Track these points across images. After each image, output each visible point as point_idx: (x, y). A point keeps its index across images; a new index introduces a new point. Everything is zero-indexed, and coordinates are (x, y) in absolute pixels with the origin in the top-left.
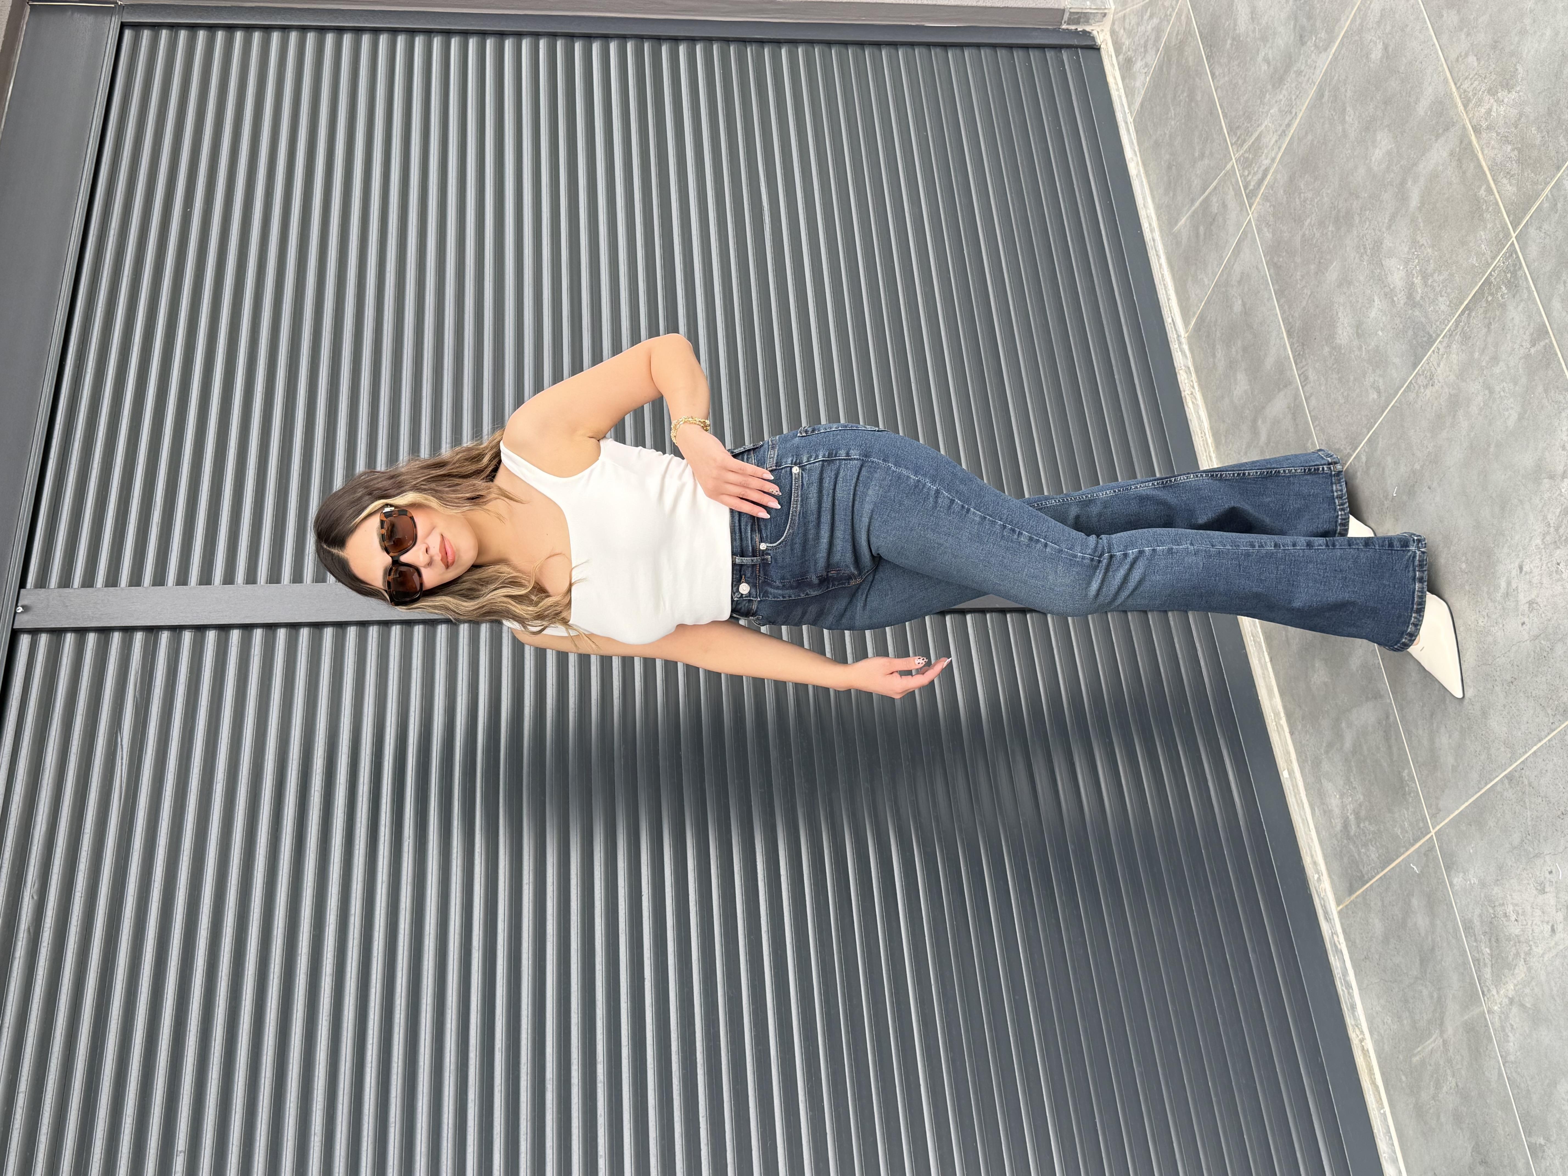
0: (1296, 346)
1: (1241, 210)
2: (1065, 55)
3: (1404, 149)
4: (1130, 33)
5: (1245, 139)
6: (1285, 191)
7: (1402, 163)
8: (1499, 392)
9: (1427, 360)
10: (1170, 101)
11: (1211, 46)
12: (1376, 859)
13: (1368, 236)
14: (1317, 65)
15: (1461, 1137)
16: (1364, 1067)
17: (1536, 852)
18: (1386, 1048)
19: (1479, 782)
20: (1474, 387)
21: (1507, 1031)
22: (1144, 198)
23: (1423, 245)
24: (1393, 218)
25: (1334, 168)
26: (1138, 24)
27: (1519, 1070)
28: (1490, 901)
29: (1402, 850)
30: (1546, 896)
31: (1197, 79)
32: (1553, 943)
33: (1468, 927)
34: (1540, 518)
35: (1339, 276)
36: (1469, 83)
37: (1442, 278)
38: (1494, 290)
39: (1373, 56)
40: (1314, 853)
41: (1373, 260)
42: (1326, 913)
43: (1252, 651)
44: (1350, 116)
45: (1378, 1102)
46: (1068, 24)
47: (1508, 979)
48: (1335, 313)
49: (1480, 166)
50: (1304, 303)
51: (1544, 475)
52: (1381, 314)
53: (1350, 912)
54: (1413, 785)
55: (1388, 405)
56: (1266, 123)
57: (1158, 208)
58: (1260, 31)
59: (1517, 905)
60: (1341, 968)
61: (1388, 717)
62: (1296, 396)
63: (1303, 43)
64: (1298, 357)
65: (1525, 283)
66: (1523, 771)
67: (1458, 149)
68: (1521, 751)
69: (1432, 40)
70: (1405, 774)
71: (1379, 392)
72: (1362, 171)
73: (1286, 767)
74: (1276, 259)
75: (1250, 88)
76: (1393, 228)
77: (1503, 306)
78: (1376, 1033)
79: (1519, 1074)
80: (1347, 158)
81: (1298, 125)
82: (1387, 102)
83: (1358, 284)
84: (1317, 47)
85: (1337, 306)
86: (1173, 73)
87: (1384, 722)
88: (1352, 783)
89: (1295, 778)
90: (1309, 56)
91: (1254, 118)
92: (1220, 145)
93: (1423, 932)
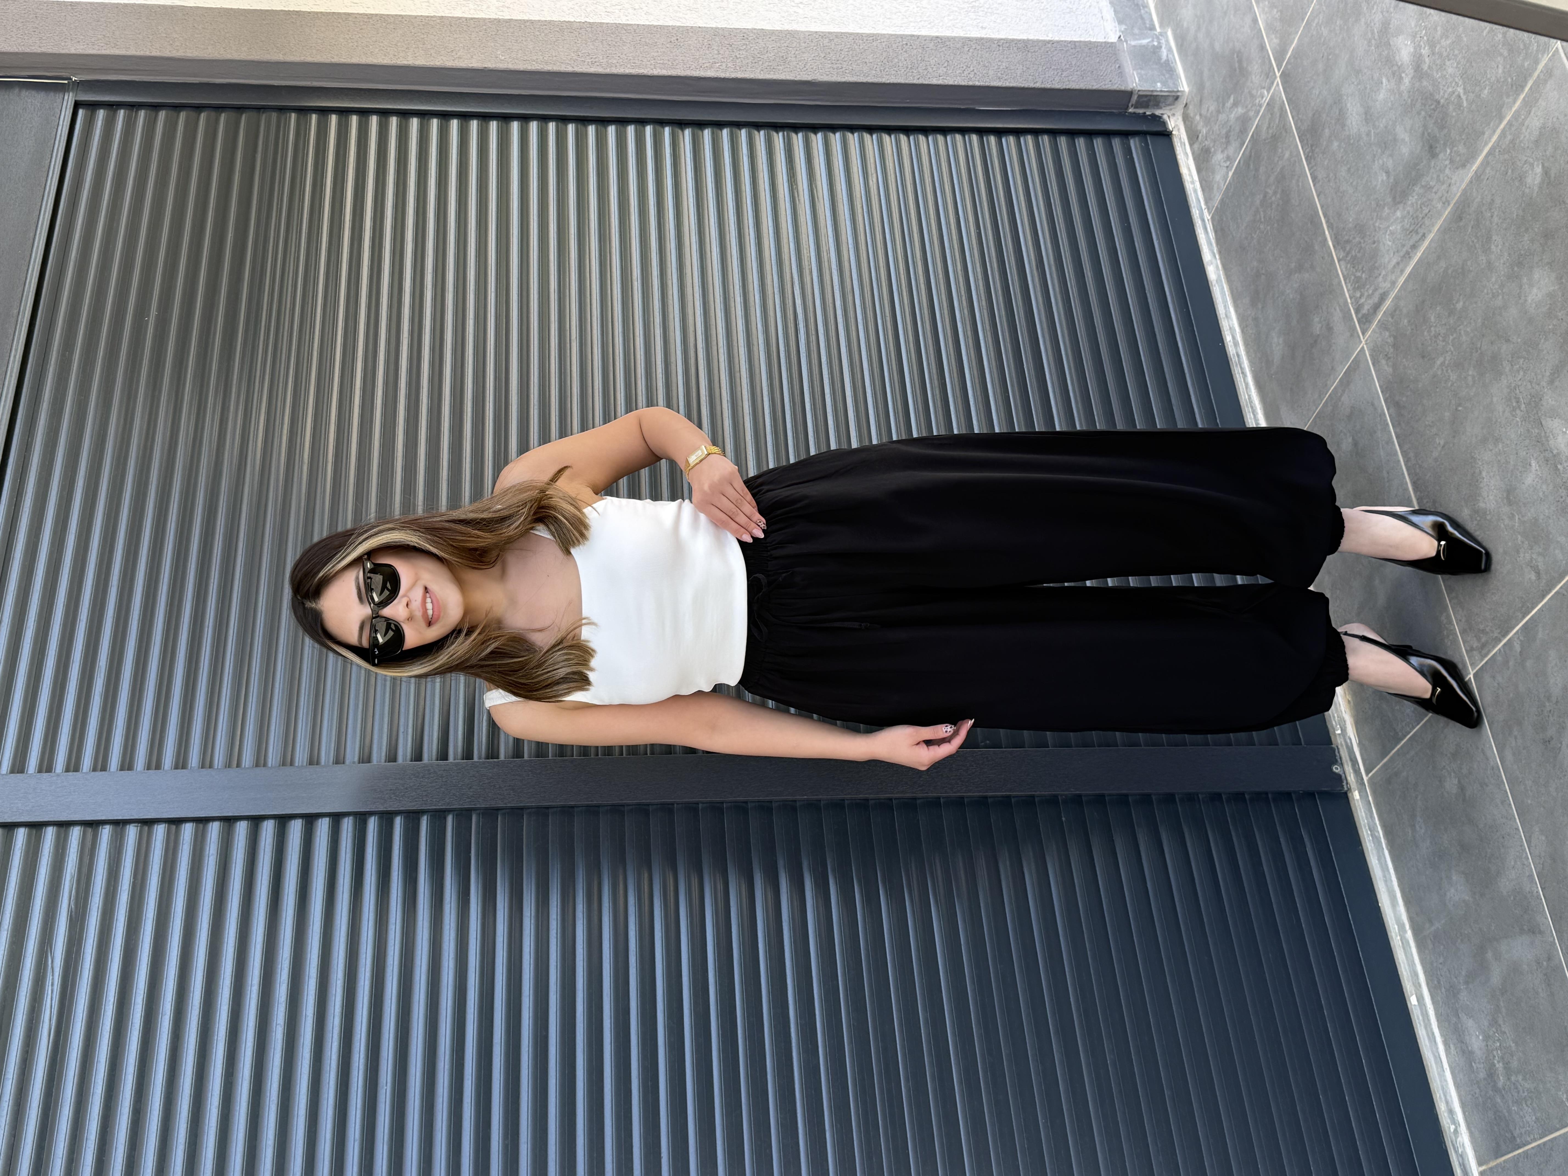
0: (1425, 501)
1: (1352, 335)
2: (1133, 142)
4: (1207, 121)
5: (1356, 255)
6: (1409, 321)
11: (1312, 145)
12: (1531, 1123)
13: (1522, 389)
14: (1453, 181)
22: (1226, 309)
25: (1476, 303)
26: (1218, 112)
31: (1293, 181)
35: (1482, 428)
39: (1529, 180)
40: (1448, 1098)
43: (1370, 848)
44: (1497, 246)
46: (1136, 107)
48: (1477, 471)
52: (1540, 482)
55: (1550, 591)
56: (1383, 240)
57: (1243, 320)
58: (1377, 134)
61: (1550, 958)
63: (1433, 155)
71: (1538, 573)
73: (1414, 992)
74: (1397, 398)
75: (1363, 199)
76: (1557, 383)
80: (1493, 293)
81: (1427, 248)
82: (1548, 235)
83: (1508, 442)
84: (1452, 161)
85: (1480, 463)
86: (1262, 169)
87: (1545, 963)
88: (1500, 1026)
89: (1425, 1005)
90: (1441, 171)
91: (1368, 233)
92: (1323, 258)
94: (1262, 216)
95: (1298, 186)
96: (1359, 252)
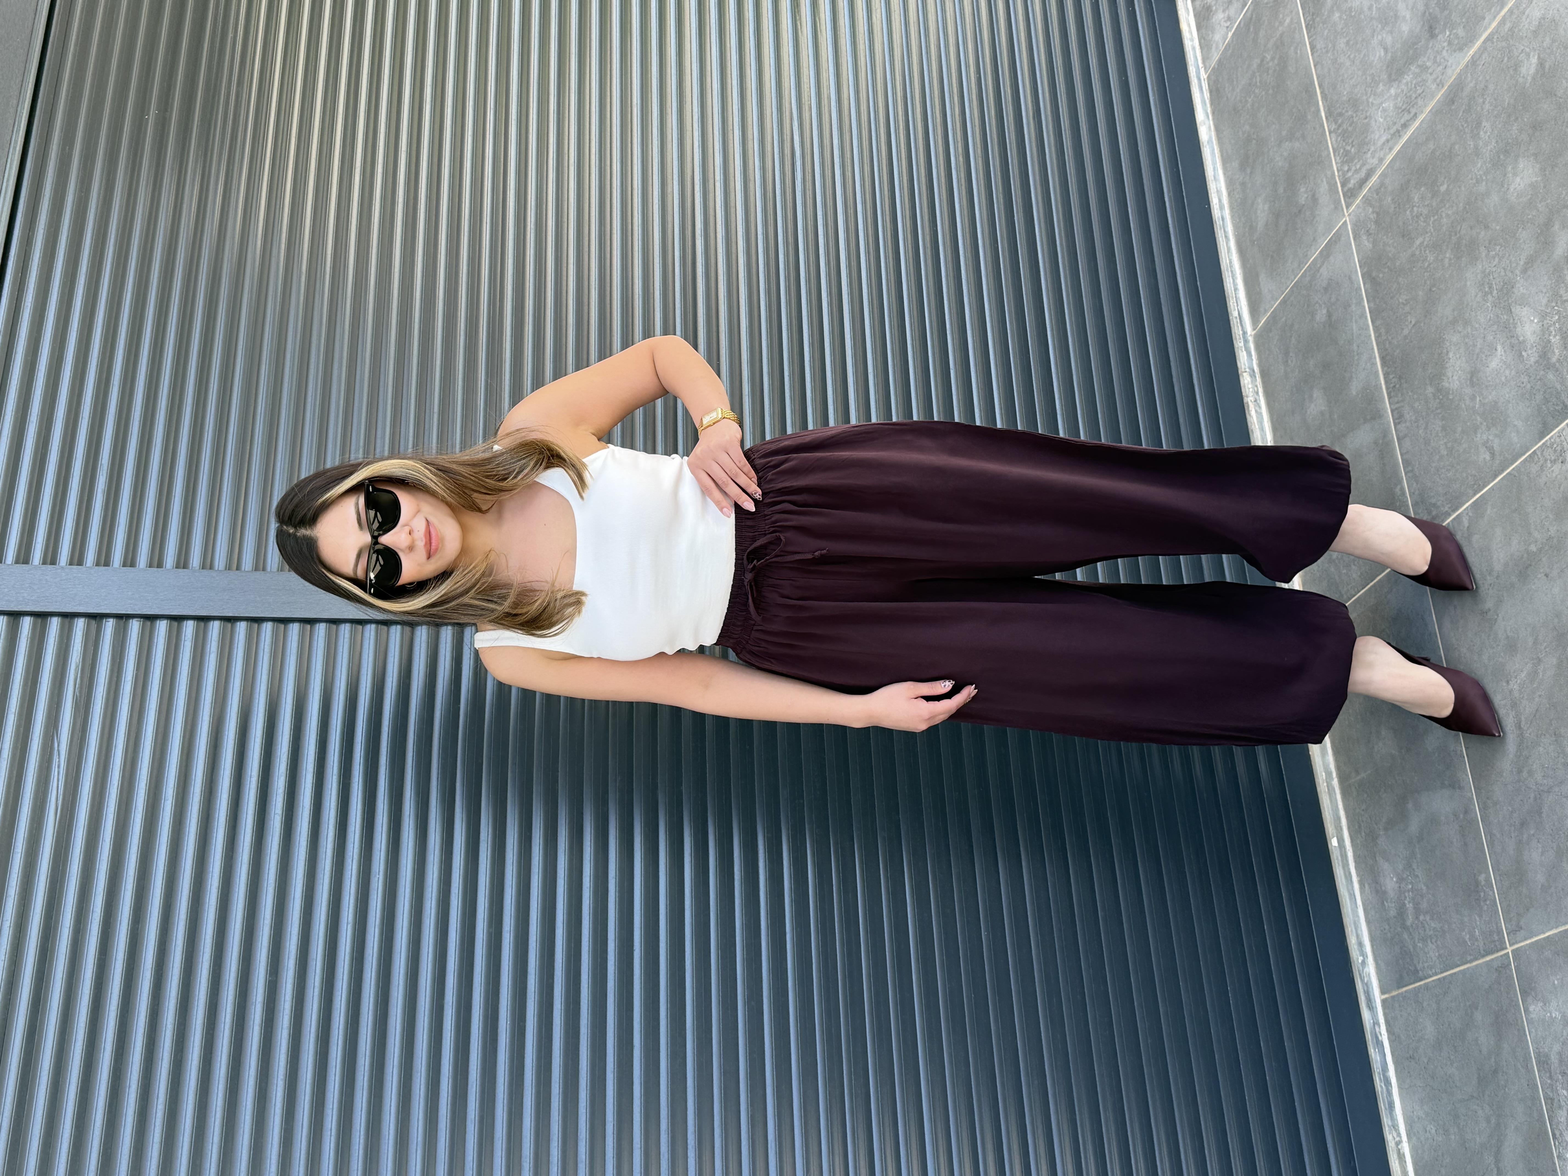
0: (1391, 377)
1: (1336, 208)
3: (1553, 186)
5: (1347, 129)
6: (1393, 199)
7: (1549, 201)
9: (1559, 433)
11: (1313, 14)
12: (1434, 959)
13: (1496, 275)
14: (1449, 64)
18: (1427, 1157)
22: (1214, 170)
24: (1531, 261)
25: (1460, 187)
29: (1469, 958)
31: (1292, 48)
33: (1544, 1061)
35: (1454, 310)
39: (1524, 70)
40: (1359, 930)
41: (1500, 303)
42: (1369, 1001)
44: (1486, 132)
48: (1445, 351)
50: (1406, 332)
52: (1504, 366)
53: (1397, 1006)
54: (1491, 893)
55: (1503, 471)
56: (1375, 116)
57: (1230, 183)
58: (1378, 9)
60: (1381, 1061)
61: (1466, 812)
62: (1386, 433)
63: (1432, 36)
64: (1392, 391)
70: (1482, 878)
71: (1493, 455)
73: (1335, 833)
74: (1374, 274)
75: (1359, 73)
76: (1529, 273)
78: (1414, 1138)
80: (1477, 179)
81: (1417, 128)
82: (1536, 126)
83: (1477, 326)
84: (1450, 43)
85: (1448, 344)
86: (1262, 34)
87: (1461, 816)
88: (1413, 869)
89: (1344, 847)
90: (1439, 53)
91: (1361, 108)
92: (1314, 128)
93: (1485, 1051)
94: (1258, 80)
95: (1296, 53)
96: (1350, 125)
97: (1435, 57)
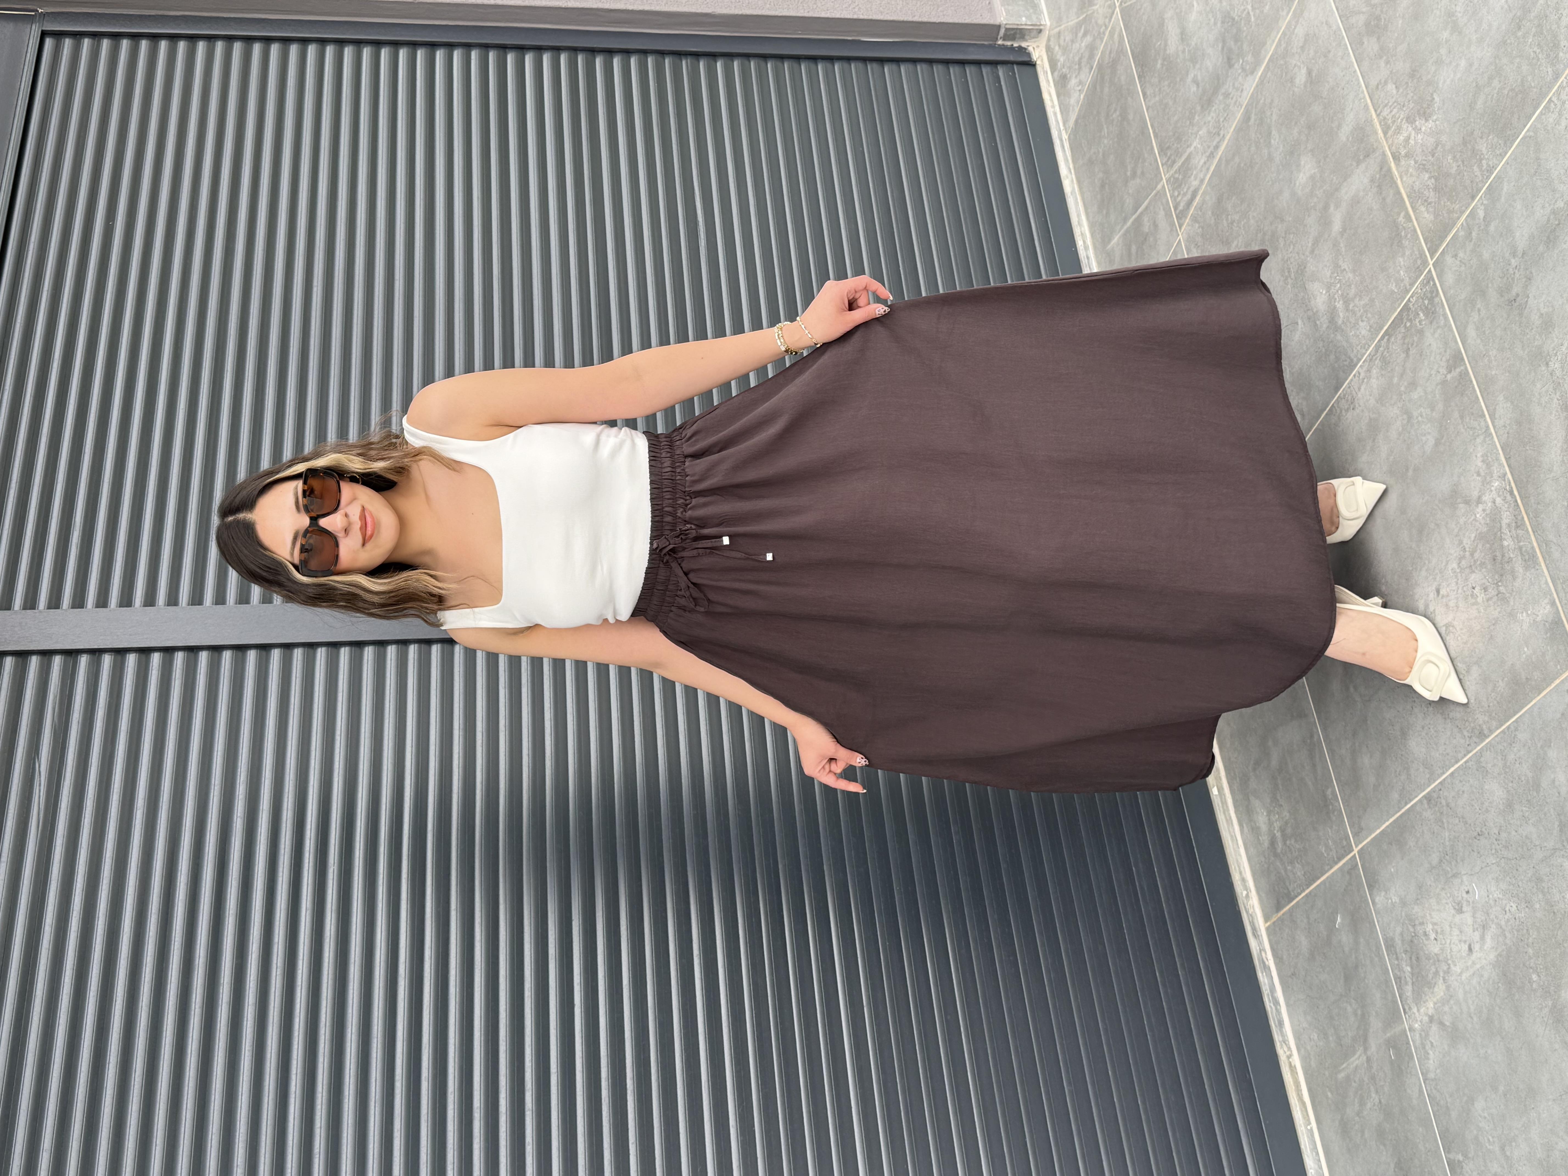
1: (1172, 230)
2: (1001, 71)
3: (1326, 174)
4: (1065, 50)
5: (1175, 160)
6: (1213, 213)
7: (1325, 188)
8: (1417, 418)
9: (1348, 384)
10: (1103, 120)
11: (1142, 65)
12: (1301, 877)
13: (1292, 260)
14: (1244, 87)
15: (1384, 1153)
16: (1292, 1083)
17: (1454, 872)
18: (1313, 1064)
19: (1399, 802)
20: (1392, 412)
21: (1427, 1048)
22: (1079, 216)
23: (1345, 269)
24: (1316, 242)
25: (1260, 191)
26: (1073, 41)
27: (1439, 1087)
28: (1411, 920)
29: (1326, 868)
30: (1462, 916)
31: (1129, 98)
32: (1470, 963)
33: (1390, 945)
34: (1456, 543)
36: (1389, 110)
37: (1362, 303)
38: (1411, 316)
39: (1297, 81)
40: (1242, 869)
42: (1254, 930)
44: (1275, 140)
45: (1304, 1118)
46: (1004, 40)
47: (1427, 997)
49: (1399, 193)
51: (1459, 500)
53: (1277, 929)
54: (1337, 804)
55: (1312, 428)
56: (1195, 144)
57: (1092, 225)
58: (1189, 51)
59: (1434, 924)
60: (1269, 984)
61: (1312, 736)
63: (1230, 65)
65: (1441, 310)
66: (1441, 792)
67: (1378, 176)
68: (1440, 771)
69: (1353, 66)
70: (1329, 792)
72: (1286, 195)
73: (1215, 784)
75: (1180, 109)
76: (1316, 252)
77: (1421, 332)
78: (1303, 1051)
79: (1438, 1091)
80: (1272, 181)
81: (1225, 147)
82: (1310, 127)
84: (1244, 70)
86: (1106, 91)
88: (1278, 800)
89: (1224, 795)
90: (1236, 79)
91: (1183, 139)
92: (1151, 164)
93: (1347, 949)
95: (1132, 102)
97: (1234, 84)
